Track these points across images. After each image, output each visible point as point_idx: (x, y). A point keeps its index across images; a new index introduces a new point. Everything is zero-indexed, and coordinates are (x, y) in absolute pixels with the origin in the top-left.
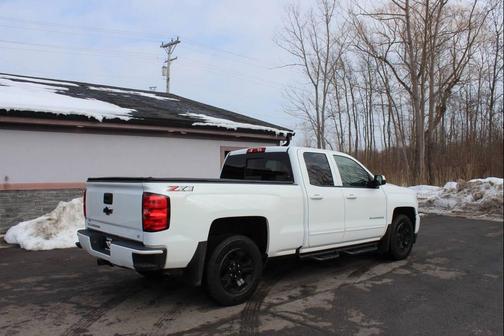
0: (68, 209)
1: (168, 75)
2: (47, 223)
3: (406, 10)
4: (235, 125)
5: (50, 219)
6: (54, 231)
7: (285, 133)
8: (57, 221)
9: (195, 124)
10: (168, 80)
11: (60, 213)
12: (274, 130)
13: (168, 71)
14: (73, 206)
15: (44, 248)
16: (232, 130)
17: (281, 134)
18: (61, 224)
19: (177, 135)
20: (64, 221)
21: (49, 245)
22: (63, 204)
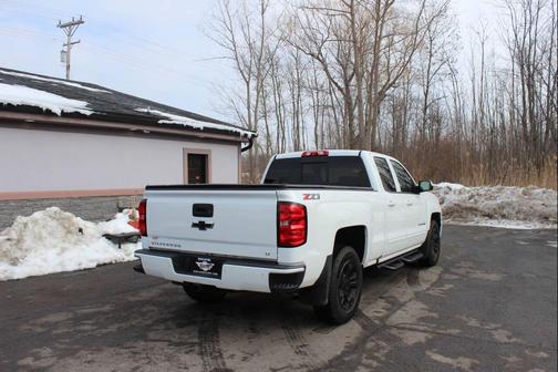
0: (30, 226)
1: (68, 62)
2: (7, 245)
3: (351, 7)
4: (201, 125)
5: (9, 240)
6: (18, 254)
7: (250, 134)
8: (18, 241)
9: (161, 122)
10: (68, 67)
11: (21, 231)
12: (238, 130)
13: (68, 57)
14: (35, 222)
15: (15, 277)
16: (198, 130)
17: (246, 135)
18: (25, 246)
19: (139, 134)
20: (28, 241)
21: (20, 272)
22: (21, 219)
